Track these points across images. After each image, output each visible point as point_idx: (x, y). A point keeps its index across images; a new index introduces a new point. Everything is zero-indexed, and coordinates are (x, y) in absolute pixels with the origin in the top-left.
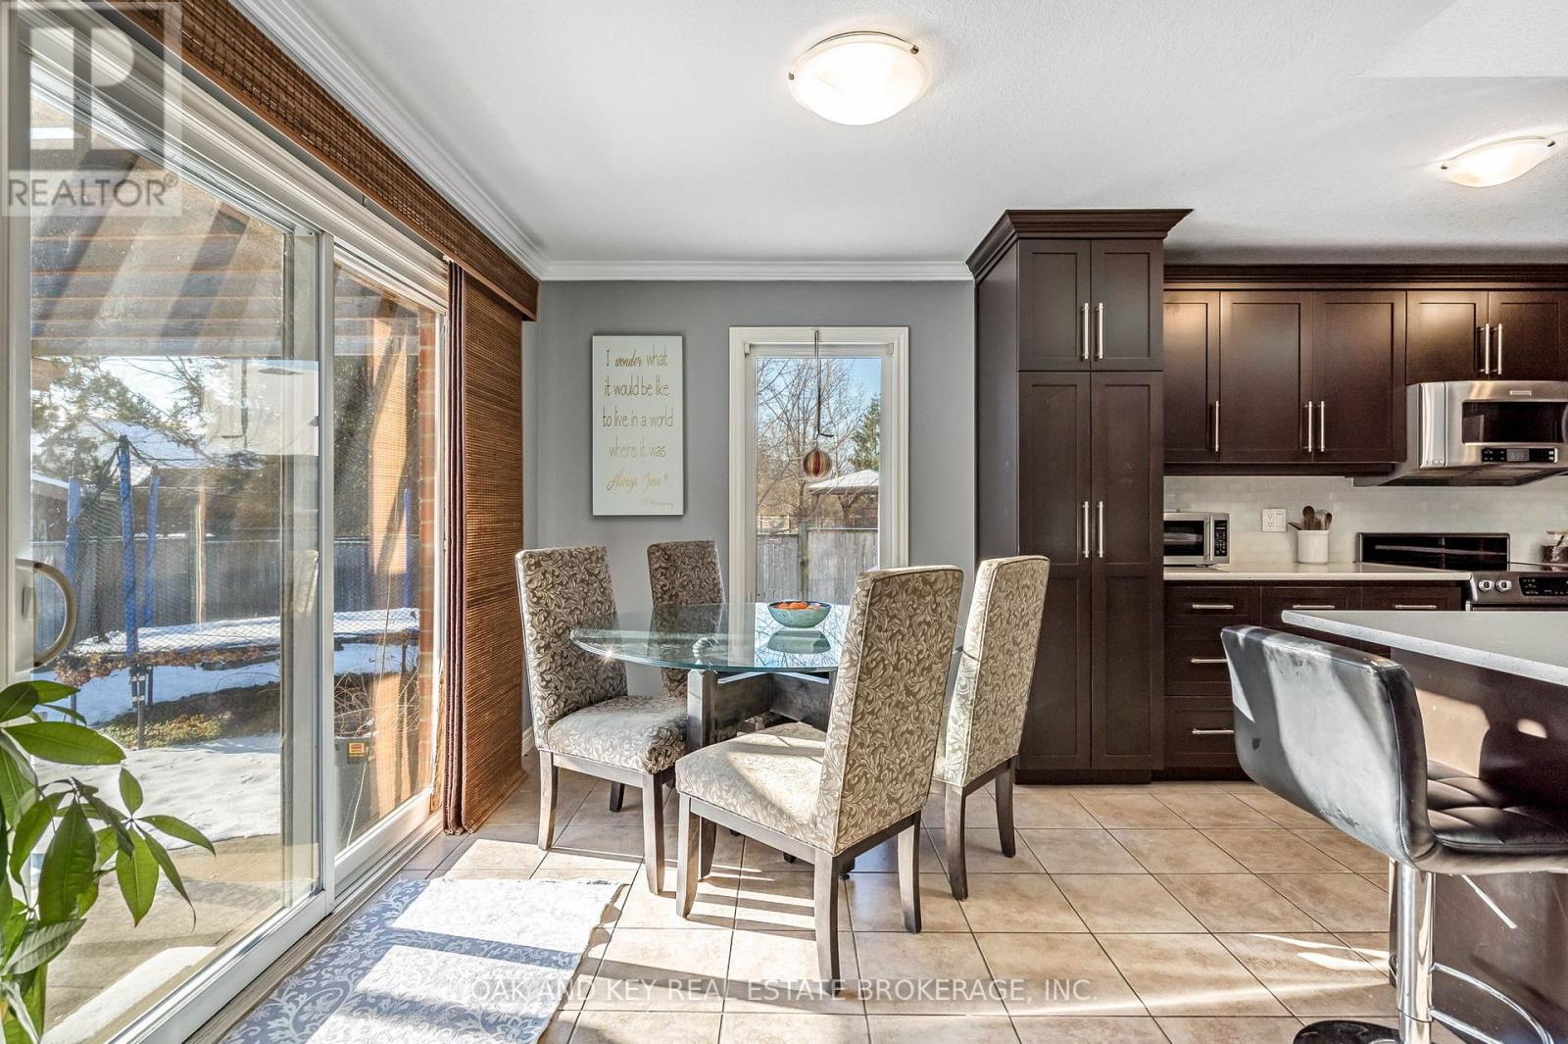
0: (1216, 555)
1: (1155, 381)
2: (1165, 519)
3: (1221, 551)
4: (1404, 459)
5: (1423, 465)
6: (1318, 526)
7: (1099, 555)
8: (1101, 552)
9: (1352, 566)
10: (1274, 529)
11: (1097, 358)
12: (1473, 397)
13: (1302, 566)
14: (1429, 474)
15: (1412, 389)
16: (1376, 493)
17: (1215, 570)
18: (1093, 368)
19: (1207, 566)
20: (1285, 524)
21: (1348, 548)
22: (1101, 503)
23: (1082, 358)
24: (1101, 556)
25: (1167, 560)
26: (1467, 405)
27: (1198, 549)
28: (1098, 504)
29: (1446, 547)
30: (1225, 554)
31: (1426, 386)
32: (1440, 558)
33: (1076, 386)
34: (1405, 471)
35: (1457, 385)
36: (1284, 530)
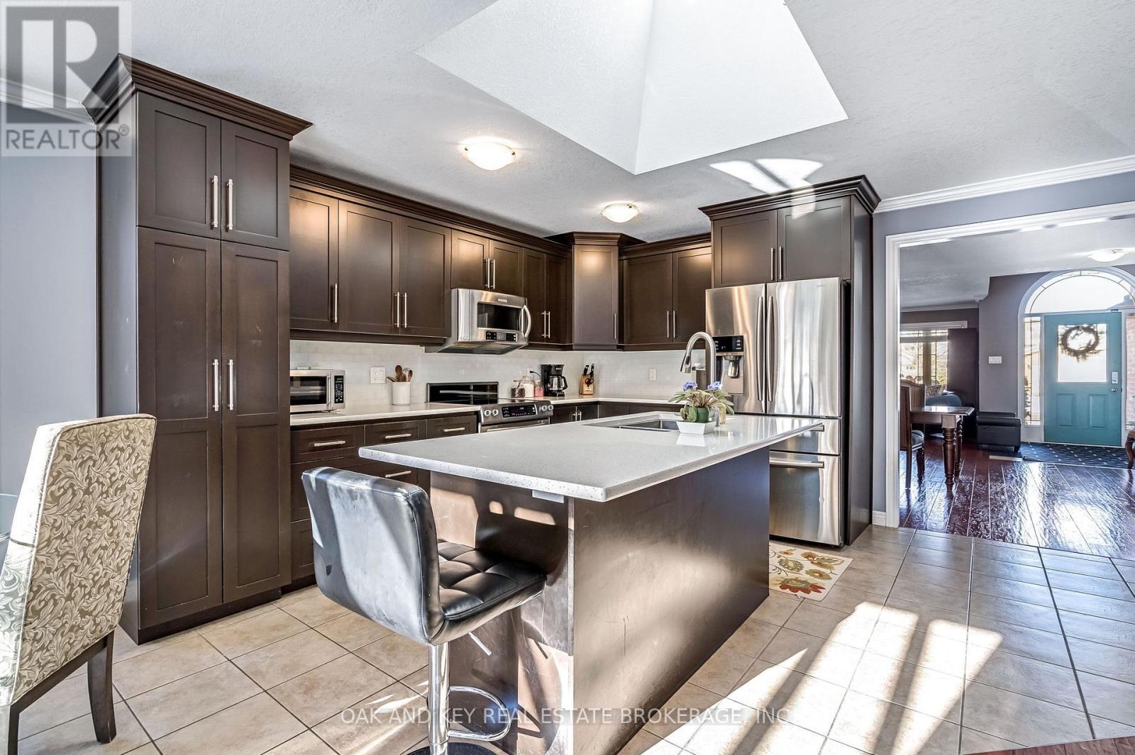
0: (335, 402)
1: (282, 257)
2: (291, 375)
3: (339, 399)
4: (450, 336)
5: (460, 340)
6: (404, 380)
7: (229, 408)
8: (231, 406)
9: (423, 405)
10: (378, 382)
11: (227, 229)
12: (483, 300)
13: (395, 407)
14: (463, 346)
15: (454, 291)
16: (436, 357)
17: (336, 415)
18: (224, 239)
19: (329, 411)
20: (385, 378)
21: (422, 393)
22: (231, 361)
23: (212, 227)
24: (231, 409)
25: (293, 409)
26: (480, 304)
27: (322, 399)
28: (228, 362)
29: (474, 390)
30: (342, 402)
31: (461, 290)
32: (470, 398)
33: (205, 251)
34: (451, 344)
35: (476, 292)
36: (384, 382)
